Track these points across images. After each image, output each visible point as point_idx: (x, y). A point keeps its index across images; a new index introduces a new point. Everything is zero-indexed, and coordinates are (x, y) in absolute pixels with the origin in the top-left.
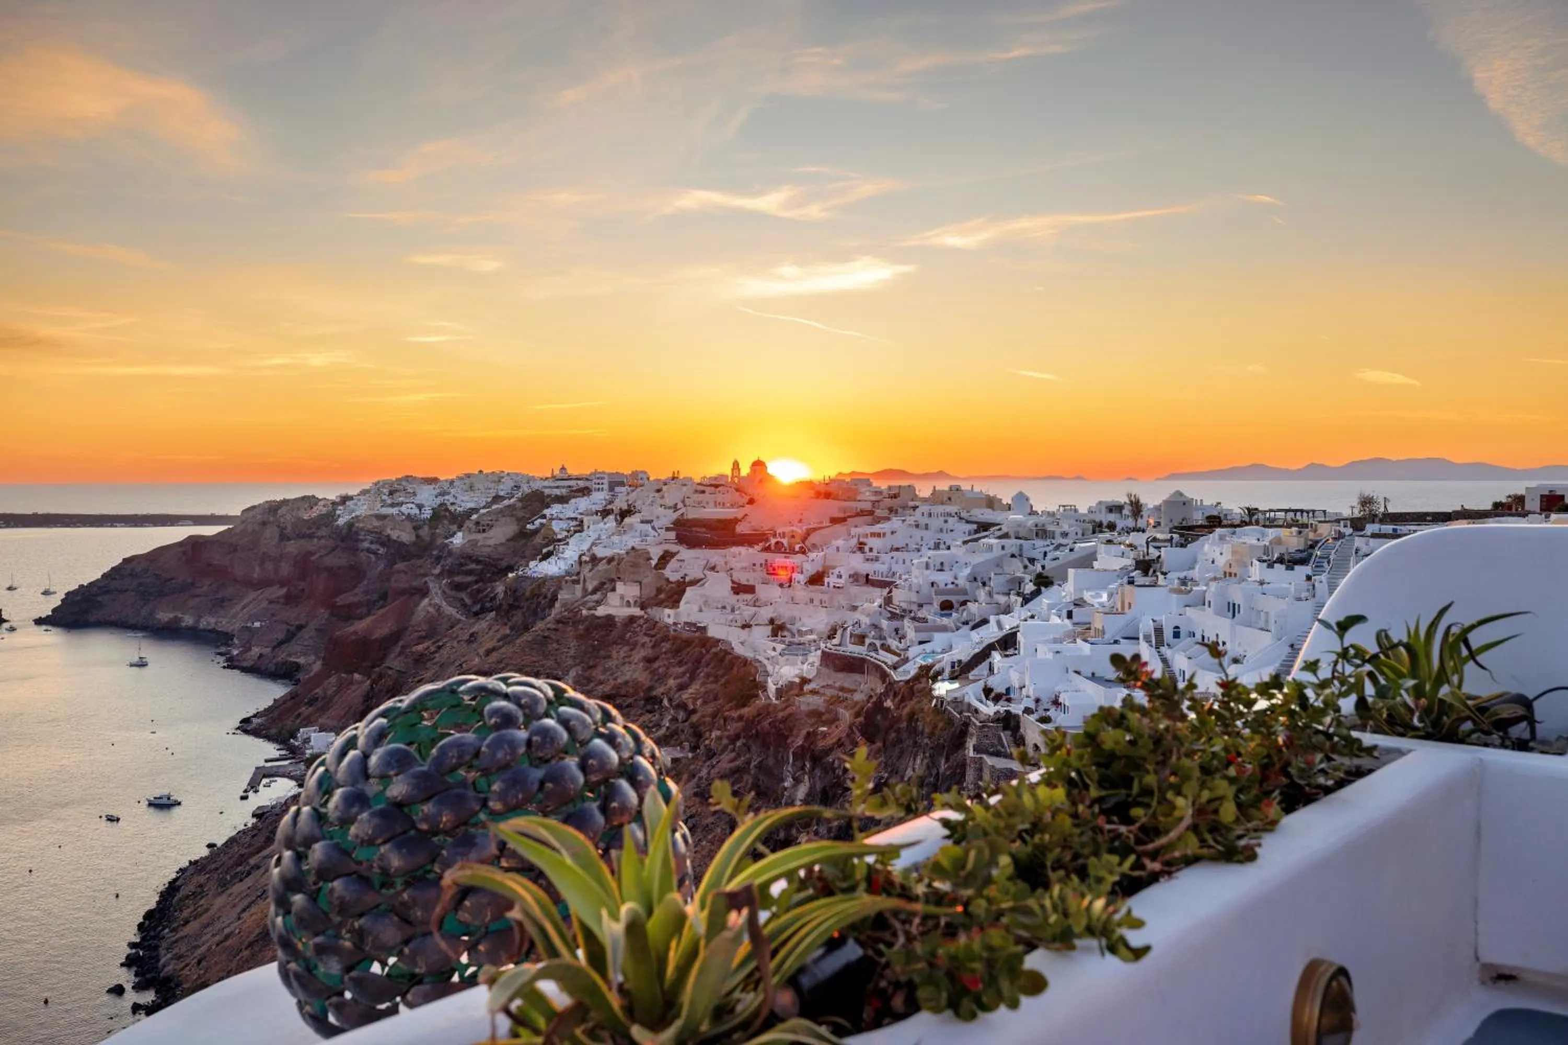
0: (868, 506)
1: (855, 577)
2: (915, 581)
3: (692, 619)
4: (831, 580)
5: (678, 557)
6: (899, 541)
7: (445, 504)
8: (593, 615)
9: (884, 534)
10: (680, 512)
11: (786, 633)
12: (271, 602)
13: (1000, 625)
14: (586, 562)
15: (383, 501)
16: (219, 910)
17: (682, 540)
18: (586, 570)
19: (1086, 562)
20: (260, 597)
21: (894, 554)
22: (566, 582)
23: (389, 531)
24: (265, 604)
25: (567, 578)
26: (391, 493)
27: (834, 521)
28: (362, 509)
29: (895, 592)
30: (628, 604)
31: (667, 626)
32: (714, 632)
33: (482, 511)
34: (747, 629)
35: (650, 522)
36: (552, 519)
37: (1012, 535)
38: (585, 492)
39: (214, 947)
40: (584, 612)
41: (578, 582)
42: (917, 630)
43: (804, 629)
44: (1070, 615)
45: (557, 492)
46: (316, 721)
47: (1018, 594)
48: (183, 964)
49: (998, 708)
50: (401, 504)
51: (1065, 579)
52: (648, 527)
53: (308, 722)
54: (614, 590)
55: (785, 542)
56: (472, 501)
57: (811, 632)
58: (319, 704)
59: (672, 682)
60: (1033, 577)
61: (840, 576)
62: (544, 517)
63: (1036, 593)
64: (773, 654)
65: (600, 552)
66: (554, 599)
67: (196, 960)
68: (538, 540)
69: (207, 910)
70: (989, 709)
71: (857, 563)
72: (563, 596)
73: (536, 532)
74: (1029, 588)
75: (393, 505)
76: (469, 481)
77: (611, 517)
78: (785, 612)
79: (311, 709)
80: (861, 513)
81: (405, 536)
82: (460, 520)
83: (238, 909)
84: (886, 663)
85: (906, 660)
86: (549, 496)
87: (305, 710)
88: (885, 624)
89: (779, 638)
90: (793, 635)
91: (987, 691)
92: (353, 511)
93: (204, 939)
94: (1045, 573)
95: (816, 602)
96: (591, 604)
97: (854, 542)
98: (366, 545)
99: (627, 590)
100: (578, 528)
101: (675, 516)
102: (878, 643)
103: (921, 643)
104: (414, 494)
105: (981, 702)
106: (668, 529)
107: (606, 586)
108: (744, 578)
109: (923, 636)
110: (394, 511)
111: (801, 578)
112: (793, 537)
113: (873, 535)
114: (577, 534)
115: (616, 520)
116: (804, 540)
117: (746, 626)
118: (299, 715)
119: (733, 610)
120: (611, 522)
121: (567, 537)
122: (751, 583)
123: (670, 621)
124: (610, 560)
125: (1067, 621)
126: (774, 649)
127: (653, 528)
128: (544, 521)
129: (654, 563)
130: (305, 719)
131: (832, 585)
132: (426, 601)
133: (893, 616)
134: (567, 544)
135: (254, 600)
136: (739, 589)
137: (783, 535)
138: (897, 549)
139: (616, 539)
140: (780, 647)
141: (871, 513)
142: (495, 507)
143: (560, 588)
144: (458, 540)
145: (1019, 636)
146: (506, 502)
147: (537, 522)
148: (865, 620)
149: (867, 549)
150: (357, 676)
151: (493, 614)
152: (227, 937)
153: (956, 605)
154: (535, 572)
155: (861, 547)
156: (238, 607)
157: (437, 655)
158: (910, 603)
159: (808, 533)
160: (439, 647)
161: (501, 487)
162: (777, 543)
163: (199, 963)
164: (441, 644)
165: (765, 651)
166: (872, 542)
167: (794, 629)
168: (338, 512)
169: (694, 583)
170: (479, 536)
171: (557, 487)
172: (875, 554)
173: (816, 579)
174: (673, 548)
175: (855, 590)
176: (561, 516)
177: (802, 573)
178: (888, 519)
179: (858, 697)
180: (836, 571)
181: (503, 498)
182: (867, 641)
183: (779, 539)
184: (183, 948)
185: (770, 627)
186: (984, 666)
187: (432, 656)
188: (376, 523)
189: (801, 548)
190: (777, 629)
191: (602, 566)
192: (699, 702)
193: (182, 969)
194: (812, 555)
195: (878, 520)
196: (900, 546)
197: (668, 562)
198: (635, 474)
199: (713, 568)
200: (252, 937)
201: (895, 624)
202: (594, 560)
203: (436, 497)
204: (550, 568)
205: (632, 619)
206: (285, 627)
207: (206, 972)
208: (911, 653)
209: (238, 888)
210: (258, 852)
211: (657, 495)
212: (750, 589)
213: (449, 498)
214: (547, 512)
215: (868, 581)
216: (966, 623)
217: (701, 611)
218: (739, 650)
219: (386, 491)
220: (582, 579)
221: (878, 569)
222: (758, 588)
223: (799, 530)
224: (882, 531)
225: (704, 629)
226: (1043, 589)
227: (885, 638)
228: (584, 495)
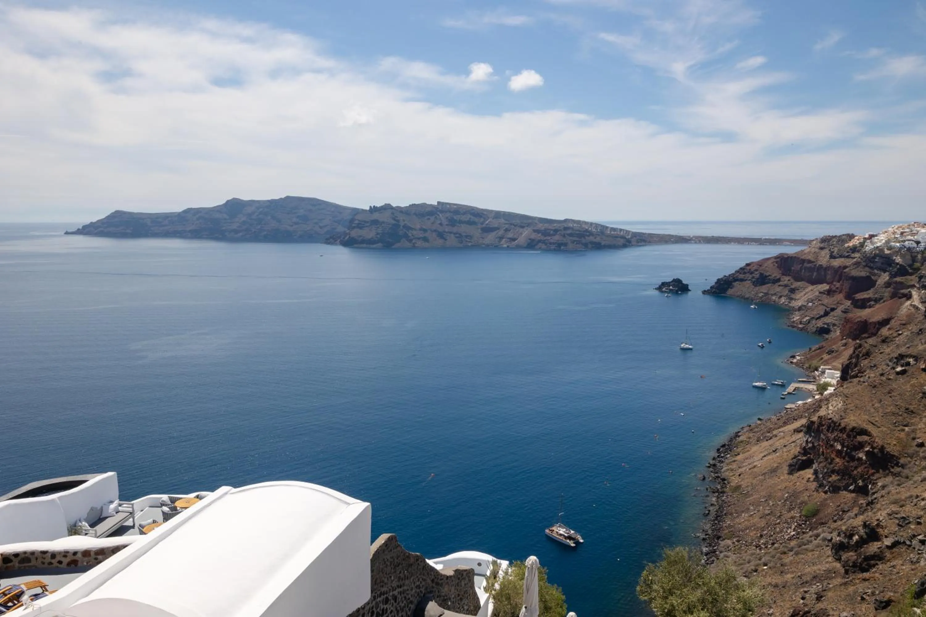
12: (820, 293)
16: (754, 453)
20: (815, 290)
24: (817, 293)
39: (748, 470)
46: (831, 363)
48: (733, 474)
53: (826, 363)
58: (834, 354)
67: (739, 473)
69: (748, 451)
79: (830, 356)
83: (763, 455)
87: (826, 357)
93: (744, 464)
118: (822, 359)
130: (824, 361)
135: (812, 290)
152: (755, 467)
156: (802, 294)
157: (897, 339)
160: (899, 335)
163: (740, 475)
164: (900, 332)
184: (734, 466)
187: (894, 339)
193: (732, 476)
200: (766, 471)
206: (825, 308)
207: (742, 480)
209: (765, 444)
210: (779, 428)
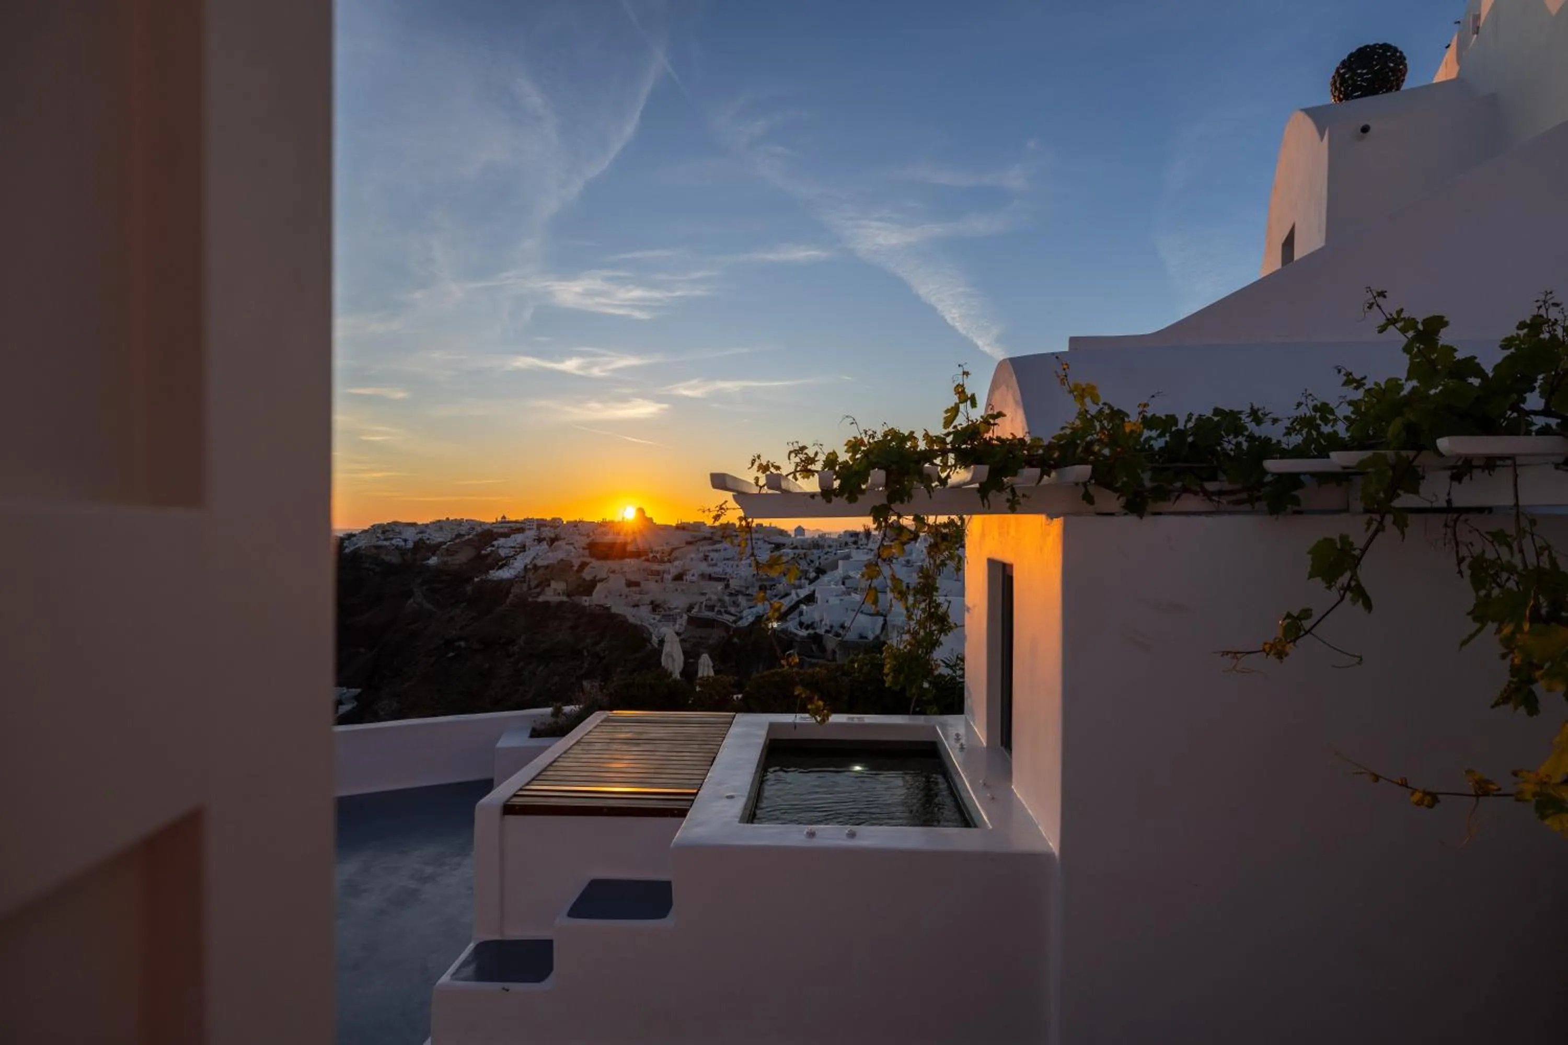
0: (709, 535)
1: (703, 576)
2: (743, 574)
3: (601, 603)
4: (688, 577)
5: (591, 565)
6: (729, 554)
7: (423, 540)
8: (536, 601)
9: (720, 550)
10: (591, 539)
11: (661, 610)
13: (797, 595)
14: (530, 569)
15: (378, 537)
17: (592, 555)
18: (530, 575)
19: (847, 557)
21: (725, 562)
22: (516, 582)
23: (383, 556)
25: (517, 579)
26: (383, 533)
27: (689, 543)
28: (362, 543)
29: (731, 581)
30: (559, 594)
31: (585, 607)
32: (614, 610)
33: (449, 543)
34: (636, 608)
35: (572, 544)
36: (498, 548)
37: (799, 547)
38: (521, 530)
40: (530, 599)
41: (524, 582)
42: (748, 600)
43: (672, 607)
44: (843, 584)
45: (502, 530)
47: (806, 579)
49: (808, 632)
50: (392, 539)
51: (836, 567)
52: (571, 547)
54: (549, 585)
55: (658, 556)
56: (442, 537)
57: (676, 608)
59: (588, 641)
60: (814, 569)
61: (693, 575)
62: (493, 546)
63: (817, 578)
64: (653, 621)
65: (539, 563)
66: (508, 593)
68: (489, 560)
70: (803, 633)
71: (704, 567)
72: (515, 590)
73: (489, 555)
74: (812, 575)
75: (386, 540)
76: (439, 525)
77: (545, 543)
78: (659, 598)
80: (705, 539)
81: (395, 559)
82: (434, 549)
84: (728, 621)
85: (741, 618)
86: (496, 533)
88: (727, 598)
89: (657, 613)
90: (665, 611)
91: (801, 624)
92: (356, 544)
94: (821, 567)
95: (679, 590)
96: (535, 595)
97: (702, 555)
98: (367, 565)
99: (558, 586)
100: (522, 550)
101: (588, 541)
102: (723, 610)
103: (750, 607)
104: (400, 533)
105: (797, 629)
106: (584, 549)
107: (544, 584)
108: (633, 578)
109: (751, 604)
110: (387, 543)
111: (668, 577)
112: (663, 553)
113: (713, 551)
114: (522, 554)
115: (548, 544)
116: (670, 555)
117: (636, 606)
119: (627, 597)
120: (544, 545)
121: (515, 555)
122: (638, 580)
123: (587, 604)
124: (547, 567)
125: (842, 586)
126: (654, 619)
127: (575, 548)
128: (493, 549)
129: (575, 568)
131: (688, 580)
132: (412, 600)
133: (731, 594)
134: (516, 559)
136: (630, 584)
137: (657, 552)
138: (728, 559)
139: (550, 554)
140: (658, 617)
141: (710, 539)
142: (457, 541)
143: (512, 585)
144: (433, 561)
145: (817, 595)
146: (467, 537)
147: (489, 549)
148: (714, 597)
149: (710, 558)
150: (362, 650)
151: (465, 604)
153: (768, 587)
154: (494, 577)
155: (706, 558)
158: (741, 586)
159: (673, 550)
161: (462, 528)
162: (654, 556)
165: (648, 620)
166: (713, 555)
167: (665, 606)
168: (345, 545)
169: (601, 580)
170: (449, 559)
171: (502, 527)
172: (714, 562)
173: (679, 577)
174: (588, 560)
175: (702, 583)
176: (505, 546)
177: (669, 573)
178: (721, 542)
179: (711, 642)
180: (691, 572)
181: (464, 535)
182: (716, 609)
183: (655, 554)
185: (651, 606)
186: (797, 612)
188: (374, 551)
189: (669, 559)
190: (655, 607)
191: (541, 572)
192: (607, 652)
194: (676, 563)
195: (715, 543)
196: (729, 557)
197: (584, 569)
198: (554, 520)
199: (613, 572)
201: (733, 598)
202: (536, 568)
203: (417, 534)
204: (505, 574)
205: (561, 603)
208: (745, 613)
211: (575, 529)
212: (637, 584)
213: (425, 536)
214: (495, 543)
215: (711, 578)
216: (776, 596)
217: (606, 597)
218: (631, 620)
219: (380, 531)
220: (527, 579)
221: (717, 570)
222: (642, 584)
223: (667, 549)
224: (719, 549)
225: (608, 609)
226: (820, 575)
227: (727, 607)
228: (520, 533)
